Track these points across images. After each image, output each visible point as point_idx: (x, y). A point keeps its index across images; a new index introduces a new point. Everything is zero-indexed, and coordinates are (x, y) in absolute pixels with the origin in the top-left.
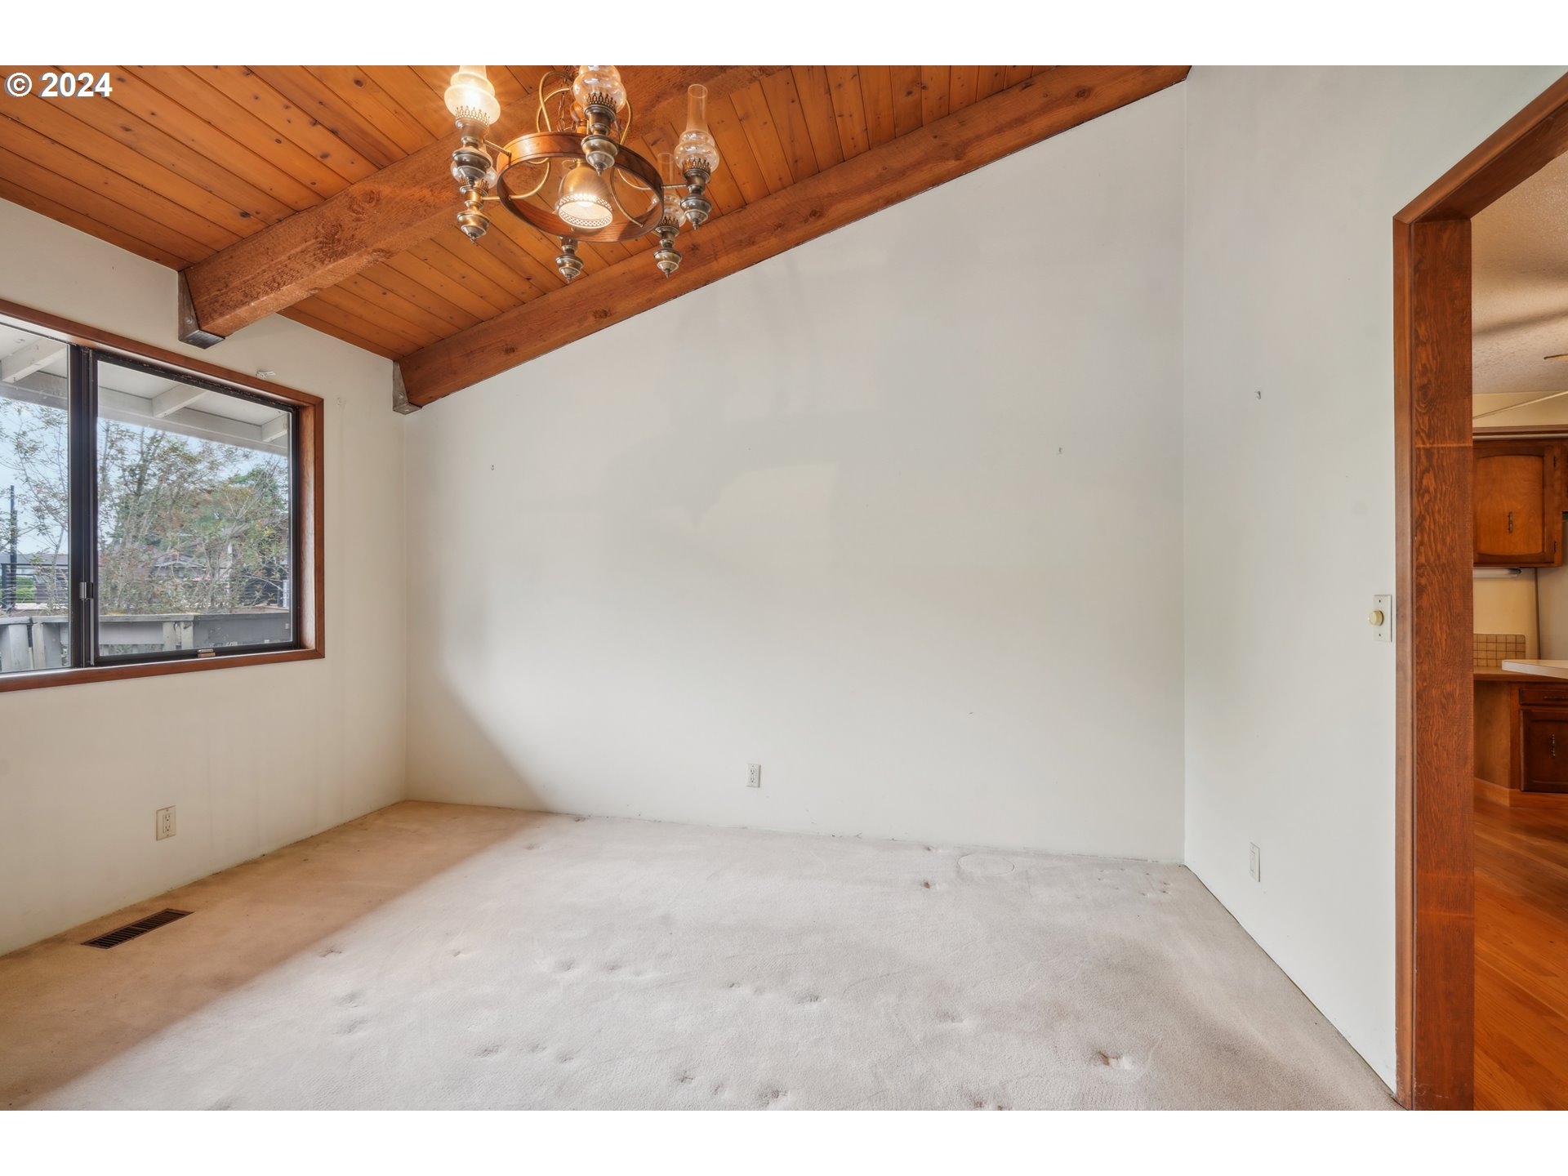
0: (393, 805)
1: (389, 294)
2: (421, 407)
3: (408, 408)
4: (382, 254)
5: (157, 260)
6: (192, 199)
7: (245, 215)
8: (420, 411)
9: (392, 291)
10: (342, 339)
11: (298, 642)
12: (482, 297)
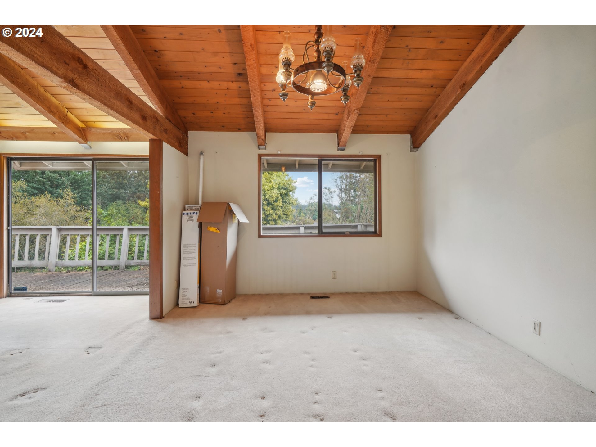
0: (411, 291)
1: (388, 115)
2: (419, 148)
3: (415, 150)
4: (357, 110)
5: (331, 133)
6: (326, 117)
7: (337, 114)
8: (419, 150)
9: (388, 114)
10: (388, 134)
11: (375, 232)
12: (420, 102)
